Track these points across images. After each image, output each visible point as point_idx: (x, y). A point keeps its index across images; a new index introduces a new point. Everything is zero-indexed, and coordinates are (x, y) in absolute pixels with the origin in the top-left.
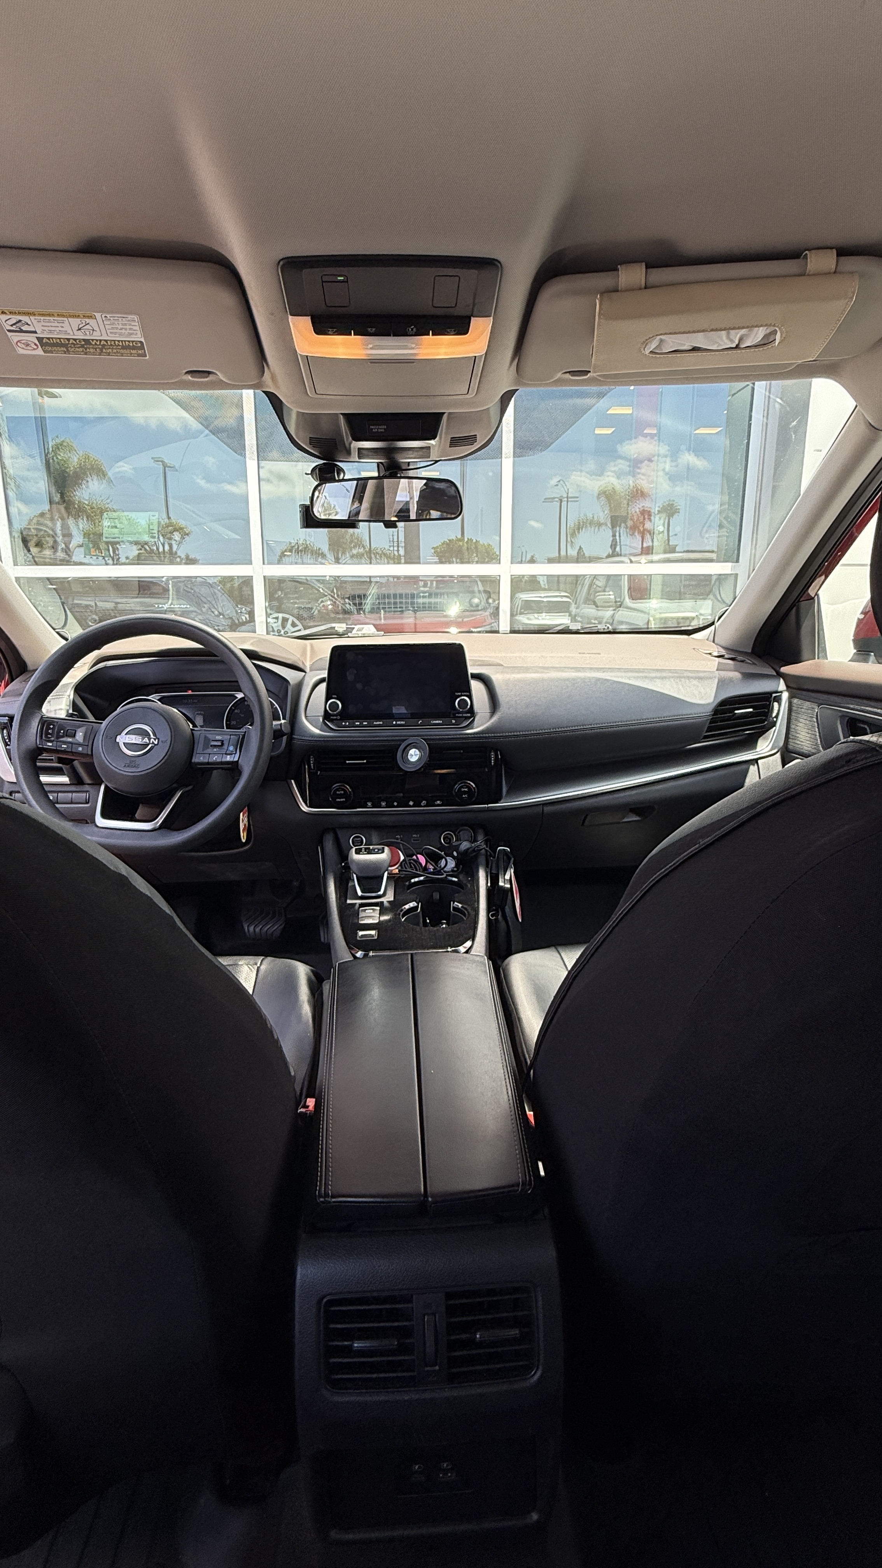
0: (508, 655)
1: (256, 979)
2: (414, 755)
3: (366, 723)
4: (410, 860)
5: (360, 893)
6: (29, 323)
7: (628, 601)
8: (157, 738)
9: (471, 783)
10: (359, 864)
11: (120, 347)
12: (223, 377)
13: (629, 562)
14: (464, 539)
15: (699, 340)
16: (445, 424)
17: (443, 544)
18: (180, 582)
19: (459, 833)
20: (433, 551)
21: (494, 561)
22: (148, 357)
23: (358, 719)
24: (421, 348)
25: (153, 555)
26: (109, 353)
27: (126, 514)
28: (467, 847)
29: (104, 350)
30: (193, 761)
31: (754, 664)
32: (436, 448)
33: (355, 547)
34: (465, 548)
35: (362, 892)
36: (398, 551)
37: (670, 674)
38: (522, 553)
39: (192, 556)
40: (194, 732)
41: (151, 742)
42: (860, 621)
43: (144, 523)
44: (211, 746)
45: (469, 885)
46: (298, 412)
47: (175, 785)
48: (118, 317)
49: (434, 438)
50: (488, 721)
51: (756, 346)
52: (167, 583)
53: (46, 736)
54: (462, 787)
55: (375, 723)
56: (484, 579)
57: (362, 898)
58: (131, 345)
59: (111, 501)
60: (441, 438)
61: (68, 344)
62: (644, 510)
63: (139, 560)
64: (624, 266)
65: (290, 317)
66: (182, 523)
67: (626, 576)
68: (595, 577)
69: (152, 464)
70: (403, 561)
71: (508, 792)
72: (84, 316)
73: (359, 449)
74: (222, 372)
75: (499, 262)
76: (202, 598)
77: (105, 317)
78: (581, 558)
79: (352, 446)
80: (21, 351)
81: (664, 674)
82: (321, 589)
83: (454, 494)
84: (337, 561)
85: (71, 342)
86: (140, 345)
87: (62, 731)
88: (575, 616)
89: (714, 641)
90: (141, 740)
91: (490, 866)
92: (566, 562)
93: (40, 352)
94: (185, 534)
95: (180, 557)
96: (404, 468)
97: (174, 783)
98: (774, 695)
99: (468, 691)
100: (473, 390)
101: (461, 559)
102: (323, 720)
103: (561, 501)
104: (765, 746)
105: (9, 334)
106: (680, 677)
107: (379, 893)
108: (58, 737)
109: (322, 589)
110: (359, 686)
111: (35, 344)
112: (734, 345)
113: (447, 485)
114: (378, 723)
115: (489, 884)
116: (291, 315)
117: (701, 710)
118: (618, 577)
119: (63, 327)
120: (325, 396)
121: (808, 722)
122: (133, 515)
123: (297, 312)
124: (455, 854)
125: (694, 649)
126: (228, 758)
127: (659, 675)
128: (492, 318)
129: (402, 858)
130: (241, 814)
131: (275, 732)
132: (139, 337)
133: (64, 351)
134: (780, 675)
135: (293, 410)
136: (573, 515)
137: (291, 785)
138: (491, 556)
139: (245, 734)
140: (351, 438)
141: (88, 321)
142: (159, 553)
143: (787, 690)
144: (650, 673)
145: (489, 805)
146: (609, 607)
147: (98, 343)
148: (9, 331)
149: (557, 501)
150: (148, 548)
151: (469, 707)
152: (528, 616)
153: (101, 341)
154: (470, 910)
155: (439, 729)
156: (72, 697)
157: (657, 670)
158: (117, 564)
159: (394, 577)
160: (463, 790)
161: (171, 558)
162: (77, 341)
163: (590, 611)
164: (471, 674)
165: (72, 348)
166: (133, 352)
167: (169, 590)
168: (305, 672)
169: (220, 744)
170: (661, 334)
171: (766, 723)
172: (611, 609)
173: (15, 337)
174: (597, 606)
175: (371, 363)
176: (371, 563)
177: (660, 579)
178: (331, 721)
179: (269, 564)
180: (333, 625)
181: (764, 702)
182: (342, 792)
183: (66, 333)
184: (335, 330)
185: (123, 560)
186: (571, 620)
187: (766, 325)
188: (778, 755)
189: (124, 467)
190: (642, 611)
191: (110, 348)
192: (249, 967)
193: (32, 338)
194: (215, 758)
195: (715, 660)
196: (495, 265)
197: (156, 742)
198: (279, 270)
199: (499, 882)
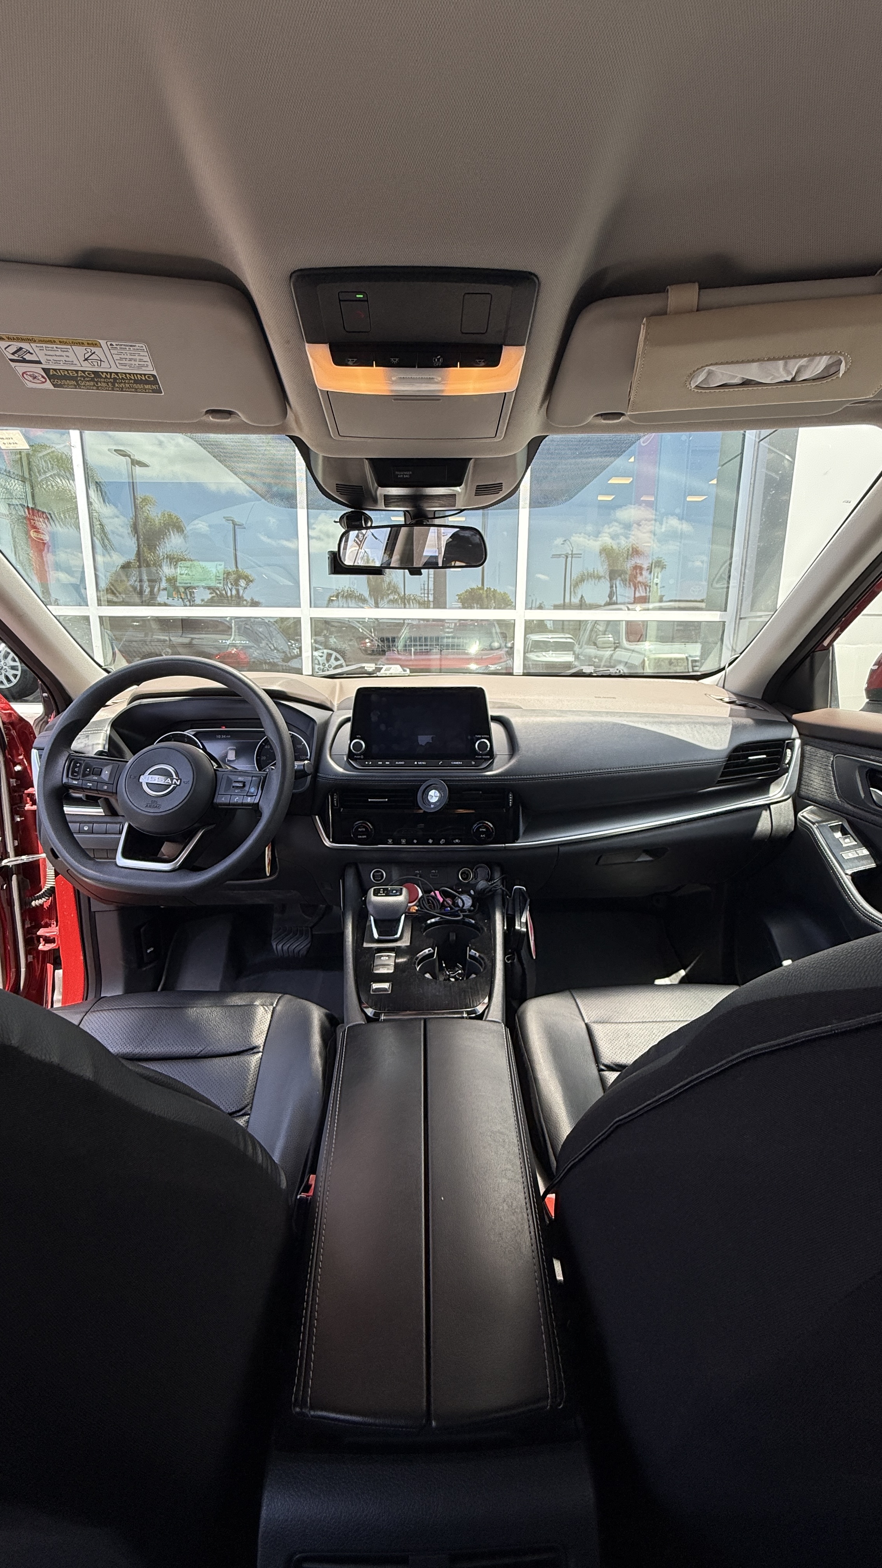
0: (526, 698)
1: (271, 1021)
2: (434, 796)
3: (388, 763)
4: (428, 896)
5: (376, 936)
6: (31, 352)
7: (625, 643)
8: (179, 779)
9: (489, 824)
10: (376, 906)
11: (133, 381)
12: (247, 419)
13: (627, 609)
14: (483, 589)
15: (753, 372)
16: (471, 467)
17: (466, 592)
18: (242, 621)
19: (476, 870)
20: (457, 598)
21: (509, 607)
22: (163, 394)
23: (380, 759)
24: (447, 384)
25: (223, 598)
26: (122, 388)
27: (201, 563)
28: (484, 886)
29: (116, 385)
30: (215, 801)
31: (765, 710)
32: (462, 496)
33: (391, 593)
34: (484, 595)
35: (380, 934)
36: (428, 597)
37: (685, 720)
38: (532, 601)
39: (256, 599)
40: (217, 772)
41: (173, 783)
42: (873, 672)
43: (214, 571)
44: (233, 787)
45: (486, 929)
46: (323, 456)
47: (196, 825)
48: (124, 345)
49: (460, 485)
50: (507, 763)
51: (813, 380)
52: (230, 622)
53: (72, 775)
54: (480, 827)
55: (397, 763)
56: (501, 623)
57: (379, 941)
58: (144, 378)
59: (189, 553)
60: (466, 485)
61: (77, 376)
62: (636, 566)
63: (211, 603)
64: (673, 287)
65: (307, 345)
66: (248, 572)
67: (624, 622)
68: (596, 622)
69: (224, 521)
70: (432, 606)
71: (525, 833)
72: (88, 344)
73: (385, 496)
74: (243, 412)
75: (536, 276)
76: (260, 634)
77: (111, 345)
78: (582, 606)
79: (378, 493)
80: (30, 385)
81: (679, 720)
82: (360, 629)
83: (479, 542)
84: (377, 606)
85: (79, 375)
86: (152, 379)
87: (88, 770)
88: (578, 654)
89: (724, 687)
90: (163, 780)
91: (506, 906)
92: (570, 609)
93: (48, 385)
94: (249, 581)
95: (246, 600)
96: (430, 516)
97: (195, 823)
98: (787, 742)
99: (488, 733)
100: (501, 433)
101: (480, 605)
102: (347, 759)
103: (567, 557)
104: (777, 791)
105: (13, 364)
106: (695, 723)
107: (396, 936)
108: (84, 775)
109: (362, 629)
110: (383, 727)
111: (43, 377)
112: (789, 379)
113: (472, 533)
114: (400, 763)
115: (505, 928)
116: (308, 342)
117: (714, 756)
118: (617, 623)
119: (68, 356)
120: (348, 439)
121: (822, 770)
122: (203, 564)
123: (314, 339)
124: (472, 892)
125: (706, 694)
126: (249, 800)
127: (674, 720)
128: (524, 347)
129: (420, 894)
130: (267, 848)
131: (296, 771)
132: (150, 370)
133: (75, 385)
134: (792, 722)
135: (319, 455)
136: (577, 569)
137: (315, 821)
138: (506, 603)
139: (266, 776)
140: (376, 485)
141: (94, 349)
142: (227, 597)
143: (800, 738)
144: (665, 718)
145: (506, 845)
146: (609, 647)
147: (109, 377)
148: (12, 360)
149: (563, 557)
150: (218, 592)
151: (488, 749)
152: (537, 654)
153: (111, 373)
154: (486, 960)
155: (459, 771)
156: (108, 732)
157: (673, 716)
158: (192, 606)
159: (423, 620)
160: (481, 830)
161: (238, 601)
162: (86, 373)
163: (591, 651)
164: (491, 716)
165: (83, 381)
166: (147, 387)
167: (231, 628)
168: (333, 711)
169: (242, 785)
170: (711, 364)
171: (779, 769)
172: (610, 649)
173: (20, 368)
174: (597, 647)
175: (394, 400)
176: (405, 608)
177: (655, 624)
178: (355, 760)
179: (315, 607)
180: (363, 665)
181: (777, 748)
182: (364, 829)
183: (72, 363)
184: (355, 360)
185: (198, 601)
186: (575, 658)
187: (831, 353)
188: (790, 801)
189: (201, 525)
190: (637, 652)
191: (122, 382)
192: (264, 1008)
193: (37, 369)
194: (237, 800)
195: (726, 707)
196: (533, 280)
197: (178, 783)
198: (292, 285)
199: (515, 926)
